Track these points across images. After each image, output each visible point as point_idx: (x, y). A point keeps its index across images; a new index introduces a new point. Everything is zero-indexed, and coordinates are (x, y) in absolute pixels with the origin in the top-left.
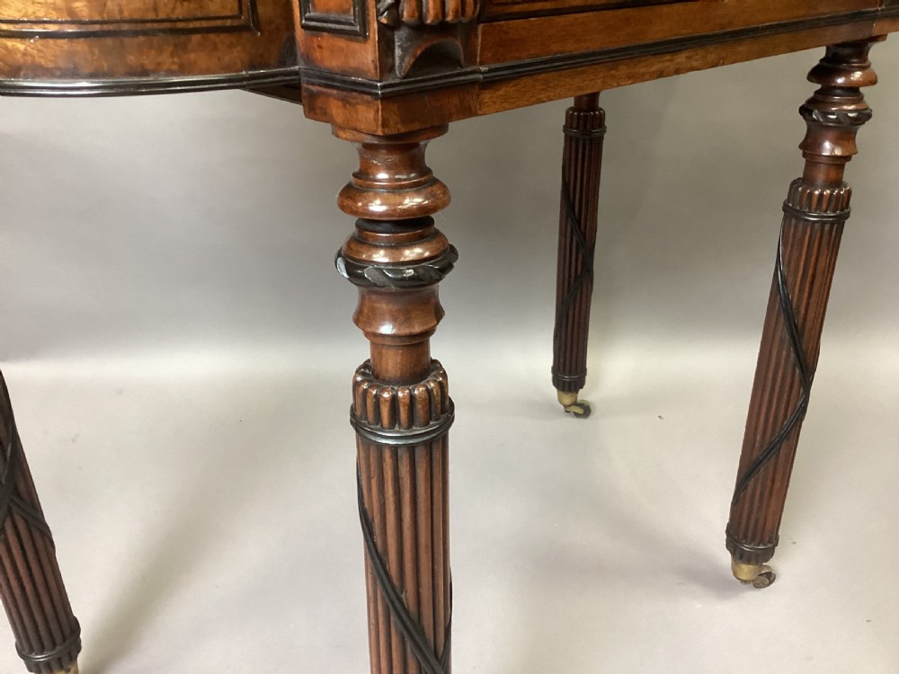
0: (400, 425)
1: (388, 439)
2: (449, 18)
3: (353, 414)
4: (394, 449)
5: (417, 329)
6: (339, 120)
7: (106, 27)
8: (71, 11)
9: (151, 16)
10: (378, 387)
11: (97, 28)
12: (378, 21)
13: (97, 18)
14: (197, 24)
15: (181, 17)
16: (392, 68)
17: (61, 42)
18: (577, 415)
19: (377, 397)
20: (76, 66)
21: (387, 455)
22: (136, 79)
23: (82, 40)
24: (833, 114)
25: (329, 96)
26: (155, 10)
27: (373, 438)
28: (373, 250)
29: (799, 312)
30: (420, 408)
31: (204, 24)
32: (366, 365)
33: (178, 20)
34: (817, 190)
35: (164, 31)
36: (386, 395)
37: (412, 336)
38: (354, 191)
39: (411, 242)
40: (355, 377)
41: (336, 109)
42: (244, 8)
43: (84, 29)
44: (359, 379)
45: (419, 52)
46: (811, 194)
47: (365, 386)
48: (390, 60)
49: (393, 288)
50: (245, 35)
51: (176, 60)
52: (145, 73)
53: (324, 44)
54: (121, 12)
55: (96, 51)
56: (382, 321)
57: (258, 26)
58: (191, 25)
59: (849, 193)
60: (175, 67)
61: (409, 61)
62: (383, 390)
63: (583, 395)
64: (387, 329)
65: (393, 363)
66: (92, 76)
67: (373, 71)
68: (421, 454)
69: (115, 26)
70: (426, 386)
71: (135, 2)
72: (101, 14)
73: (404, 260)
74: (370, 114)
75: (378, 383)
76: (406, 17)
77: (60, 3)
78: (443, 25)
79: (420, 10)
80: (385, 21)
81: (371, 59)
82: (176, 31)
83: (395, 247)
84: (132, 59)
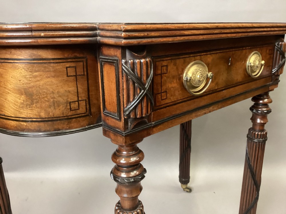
2: (144, 116)
6: (113, 138)
7: (49, 119)
8: (40, 116)
9: (62, 116)
11: (47, 119)
12: (124, 118)
13: (47, 117)
14: (74, 116)
15: (70, 115)
16: (128, 128)
17: (36, 123)
18: (187, 192)
20: (40, 130)
22: (57, 132)
23: (42, 123)
24: (260, 111)
25: (110, 132)
26: (63, 114)
29: (254, 169)
31: (76, 116)
32: (119, 203)
33: (69, 116)
34: (256, 132)
35: (65, 119)
37: (133, 197)
38: (116, 156)
39: (133, 170)
40: (115, 207)
41: (112, 135)
42: (88, 110)
43: (43, 120)
44: (117, 208)
45: (135, 124)
46: (255, 134)
47: (118, 211)
48: (127, 126)
49: (127, 184)
50: (88, 117)
51: (68, 126)
52: (59, 130)
53: (109, 119)
54: (54, 115)
55: (46, 125)
56: (124, 193)
57: (91, 114)
58: (73, 117)
59: (266, 133)
60: (68, 128)
61: (132, 126)
63: (189, 185)
64: (125, 195)
65: (127, 204)
67: (122, 128)
69: (52, 119)
70: (137, 212)
71: (57, 112)
72: (48, 116)
73: (131, 176)
74: (121, 140)
75: (122, 210)
76: (132, 116)
77: (37, 114)
78: (142, 118)
79: (136, 115)
80: (126, 118)
81: (122, 126)
82: (68, 119)
83: (128, 172)
84: (56, 127)
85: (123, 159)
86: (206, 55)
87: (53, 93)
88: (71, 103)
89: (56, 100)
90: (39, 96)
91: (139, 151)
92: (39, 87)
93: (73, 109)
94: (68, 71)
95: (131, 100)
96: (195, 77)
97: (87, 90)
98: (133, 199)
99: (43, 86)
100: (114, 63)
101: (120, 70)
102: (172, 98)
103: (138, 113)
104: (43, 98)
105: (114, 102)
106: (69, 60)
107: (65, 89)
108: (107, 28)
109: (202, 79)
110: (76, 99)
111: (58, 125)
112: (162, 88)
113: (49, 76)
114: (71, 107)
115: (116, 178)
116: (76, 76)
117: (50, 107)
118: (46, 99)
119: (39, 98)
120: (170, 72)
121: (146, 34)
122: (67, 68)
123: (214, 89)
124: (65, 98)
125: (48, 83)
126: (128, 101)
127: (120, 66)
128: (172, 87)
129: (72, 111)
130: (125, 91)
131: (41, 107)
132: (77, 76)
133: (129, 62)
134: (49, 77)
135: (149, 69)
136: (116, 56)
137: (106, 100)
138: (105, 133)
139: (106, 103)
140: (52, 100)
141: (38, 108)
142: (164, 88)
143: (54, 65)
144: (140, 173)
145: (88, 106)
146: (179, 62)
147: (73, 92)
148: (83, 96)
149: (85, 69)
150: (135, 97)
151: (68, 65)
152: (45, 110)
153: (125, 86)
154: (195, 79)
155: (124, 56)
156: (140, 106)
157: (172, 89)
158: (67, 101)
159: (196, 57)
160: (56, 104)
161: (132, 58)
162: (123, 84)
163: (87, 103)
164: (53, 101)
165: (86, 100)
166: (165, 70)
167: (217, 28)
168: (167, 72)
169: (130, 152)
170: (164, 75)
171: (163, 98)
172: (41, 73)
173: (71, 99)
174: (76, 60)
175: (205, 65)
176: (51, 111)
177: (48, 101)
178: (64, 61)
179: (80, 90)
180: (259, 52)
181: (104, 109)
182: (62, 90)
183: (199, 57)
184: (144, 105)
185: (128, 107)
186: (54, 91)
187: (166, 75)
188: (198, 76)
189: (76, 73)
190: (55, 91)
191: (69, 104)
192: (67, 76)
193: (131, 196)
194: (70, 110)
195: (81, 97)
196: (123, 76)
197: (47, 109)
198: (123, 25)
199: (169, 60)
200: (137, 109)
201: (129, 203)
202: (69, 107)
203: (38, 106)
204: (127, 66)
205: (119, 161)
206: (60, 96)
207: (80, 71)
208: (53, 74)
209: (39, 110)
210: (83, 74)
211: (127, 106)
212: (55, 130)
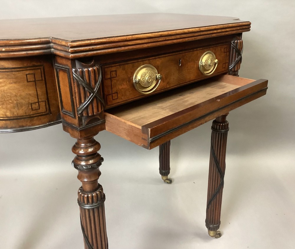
0: (90, 203)
1: (87, 207)
2: (95, 114)
3: (78, 200)
4: (89, 210)
5: (93, 179)
6: (71, 133)
7: (14, 118)
8: (6, 115)
9: (25, 115)
10: (84, 194)
11: (12, 118)
12: (78, 116)
13: (12, 116)
14: (36, 115)
15: (32, 114)
16: (82, 124)
17: (4, 121)
18: (168, 183)
19: (83, 196)
20: (7, 127)
21: (87, 211)
22: (21, 128)
23: (8, 121)
25: (69, 128)
26: (26, 113)
27: (83, 207)
28: (81, 161)
30: (95, 199)
31: (38, 115)
32: (81, 187)
33: (31, 115)
35: (28, 117)
36: (86, 196)
38: (75, 148)
39: (91, 159)
41: (70, 130)
42: (47, 110)
43: (9, 118)
44: (79, 191)
45: (88, 121)
47: (81, 193)
49: (86, 171)
50: (48, 116)
51: (31, 123)
52: (23, 126)
53: (67, 117)
54: (18, 114)
55: (12, 123)
56: (84, 178)
57: (51, 113)
58: (34, 115)
59: (228, 124)
60: (30, 125)
61: (86, 123)
62: (85, 194)
63: (169, 176)
64: (86, 180)
65: (88, 188)
66: (11, 128)
67: (77, 125)
68: (96, 210)
69: (17, 118)
70: (96, 193)
71: (21, 112)
72: (13, 115)
73: (89, 163)
74: (77, 134)
75: (84, 193)
76: (84, 115)
77: (3, 114)
78: (93, 115)
79: (88, 113)
80: (79, 116)
81: (77, 123)
82: (31, 117)
83: (86, 161)
84: (20, 124)
85: (82, 150)
86: (154, 59)
87: (16, 96)
88: (32, 104)
89: (19, 102)
90: (4, 99)
91: (95, 142)
92: (4, 92)
93: (34, 109)
94: (28, 77)
95: (83, 101)
96: (144, 79)
97: (45, 92)
98: (93, 182)
99: (7, 90)
100: (67, 71)
101: (72, 77)
102: (123, 97)
103: (90, 112)
104: (8, 100)
105: (69, 103)
106: (28, 69)
107: (27, 92)
108: (57, 42)
109: (150, 80)
110: (36, 101)
111: (22, 122)
112: (113, 90)
113: (12, 82)
114: (33, 108)
115: (76, 166)
116: (35, 81)
117: (14, 108)
118: (11, 101)
119: (5, 100)
120: (119, 76)
121: (91, 47)
122: (27, 75)
123: (166, 87)
124: (27, 100)
125: (12, 88)
126: (81, 103)
127: (71, 74)
128: (122, 89)
129: (33, 111)
130: (77, 94)
131: (7, 108)
132: (36, 81)
133: (78, 71)
134: (12, 83)
135: (97, 75)
136: (67, 65)
137: (63, 101)
138: (65, 129)
139: (63, 104)
140: (15, 102)
141: (4, 109)
142: (114, 90)
143: (15, 73)
144: (96, 161)
145: (47, 106)
146: (128, 66)
147: (33, 95)
148: (42, 98)
149: (43, 75)
150: (86, 99)
151: (28, 72)
152: (10, 111)
153: (76, 91)
154: (144, 80)
155: (74, 66)
156: (90, 106)
157: (122, 90)
158: (29, 103)
159: (144, 62)
160: (19, 105)
161: (81, 67)
162: (75, 88)
163: (47, 103)
164: (17, 102)
165: (45, 101)
166: (114, 75)
167: (161, 36)
168: (116, 75)
169: (88, 144)
170: (114, 78)
171: (114, 98)
172: (5, 80)
173: (32, 101)
174: (34, 68)
175: (154, 68)
176: (15, 111)
177: (12, 103)
178: (24, 69)
179: (39, 93)
180: (212, 51)
181: (62, 108)
182: (23, 94)
183: (148, 61)
184: (95, 106)
185: (81, 107)
186: (17, 95)
187: (116, 78)
188: (147, 78)
189: (35, 79)
190: (17, 94)
191: (30, 105)
192: (28, 82)
193: (90, 180)
194: (32, 110)
195: (41, 99)
196: (74, 82)
197: (12, 110)
198: (70, 42)
199: (117, 66)
200: (88, 109)
201: (89, 186)
202: (31, 108)
203: (4, 107)
204: (77, 74)
205: (79, 151)
206: (22, 99)
207: (38, 77)
208: (15, 80)
209: (5, 110)
210: (41, 79)
211: (79, 106)
212: (20, 127)
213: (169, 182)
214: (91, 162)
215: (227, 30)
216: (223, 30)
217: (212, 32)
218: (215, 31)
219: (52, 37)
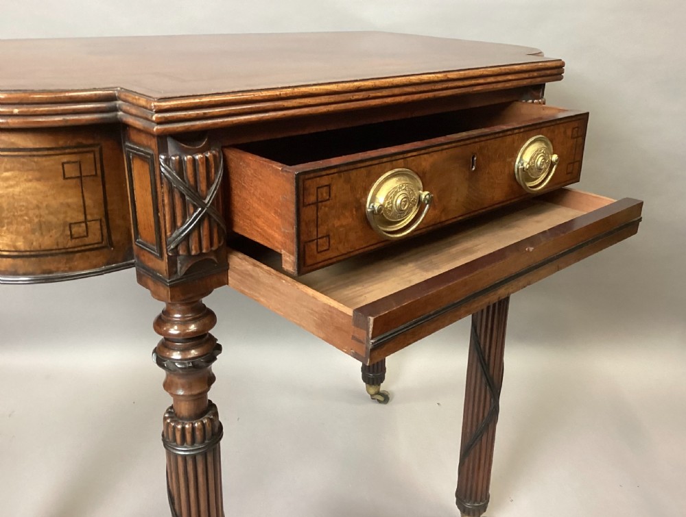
0: (187, 444)
1: (181, 451)
2: (204, 251)
3: (163, 435)
4: (184, 457)
5: (196, 392)
6: (152, 289)
7: (32, 253)
8: (15, 247)
9: (55, 247)
10: (174, 421)
11: (28, 253)
12: (168, 254)
13: (28, 249)
14: (79, 249)
15: (71, 247)
16: (176, 272)
17: (9, 260)
18: (379, 402)
19: (174, 428)
20: (16, 271)
21: (180, 460)
22: (46, 275)
25: (148, 278)
26: (58, 245)
27: (172, 450)
28: (171, 351)
30: (198, 434)
31: (83, 248)
32: (172, 407)
33: (69, 248)
35: (62, 253)
36: (179, 427)
38: (161, 322)
41: (150, 283)
42: (105, 238)
43: (21, 254)
44: (167, 415)
45: (189, 265)
47: (169, 421)
48: (175, 269)
49: (181, 372)
50: (105, 250)
51: (68, 265)
52: (51, 272)
53: (145, 255)
54: (40, 246)
55: (27, 264)
56: (177, 389)
57: (112, 245)
58: (76, 249)
60: (66, 269)
61: (184, 269)
62: (178, 423)
63: (383, 387)
64: (181, 392)
65: (184, 409)
66: (25, 274)
67: (165, 272)
68: (200, 460)
69: (37, 253)
70: (202, 422)
71: (47, 242)
72: (30, 248)
73: (189, 356)
74: (165, 291)
75: (176, 419)
76: (181, 253)
77: (10, 243)
78: (201, 254)
79: (188, 250)
80: (170, 254)
81: (164, 268)
82: (68, 253)
83: (184, 350)
84: (45, 267)
85: (176, 327)
87: (38, 207)
88: (73, 226)
89: (44, 220)
90: (14, 213)
91: (205, 311)
92: (14, 198)
93: (75, 236)
94: (66, 169)
95: (179, 224)
97: (102, 201)
98: (196, 398)
99: (19, 195)
100: (147, 158)
101: (157, 172)
103: (193, 247)
104: (21, 216)
105: (151, 227)
106: (67, 151)
107: (61, 201)
108: (130, 99)
110: (82, 218)
111: (49, 264)
113: (30, 177)
114: (73, 232)
115: (160, 362)
116: (80, 177)
117: (33, 231)
118: (26, 218)
119: (14, 215)
121: (201, 112)
122: (63, 164)
124: (61, 216)
125: (30, 191)
126: (174, 226)
127: (156, 165)
129: (73, 241)
130: (167, 209)
131: (18, 233)
132: (83, 178)
133: (172, 160)
134: (30, 181)
135: (213, 170)
136: (149, 147)
137: (138, 220)
138: (140, 279)
139: (139, 227)
140: (36, 220)
141: (12, 233)
143: (40, 159)
144: (205, 353)
145: (105, 231)
147: (75, 207)
148: (95, 212)
149: (98, 165)
150: (186, 218)
151: (65, 159)
152: (24, 238)
153: (166, 201)
155: (163, 149)
156: (195, 234)
158: (65, 224)
160: (43, 227)
161: (178, 153)
162: (163, 196)
163: (104, 224)
164: (40, 221)
165: (101, 220)
167: (358, 90)
169: (188, 314)
172: (16, 173)
173: (72, 218)
174: (81, 150)
176: (34, 239)
177: (30, 221)
178: (58, 152)
179: (89, 202)
181: (136, 239)
182: (55, 204)
184: (205, 233)
185: (174, 235)
186: (40, 205)
189: (81, 174)
190: (41, 203)
191: (68, 228)
192: (65, 178)
193: (190, 393)
194: (71, 237)
195: (91, 214)
196: (162, 183)
197: (29, 236)
198: (155, 101)
200: (190, 241)
201: (187, 406)
202: (69, 233)
203: (11, 230)
204: (169, 166)
205: (168, 330)
206: (50, 213)
207: (88, 169)
208: (37, 174)
209: (14, 237)
210: (94, 173)
211: (172, 234)
212: (44, 273)
213: (381, 398)
214: (194, 353)
215: (510, 77)
216: (500, 78)
217: (473, 82)
218: (481, 81)
219: (122, 88)
